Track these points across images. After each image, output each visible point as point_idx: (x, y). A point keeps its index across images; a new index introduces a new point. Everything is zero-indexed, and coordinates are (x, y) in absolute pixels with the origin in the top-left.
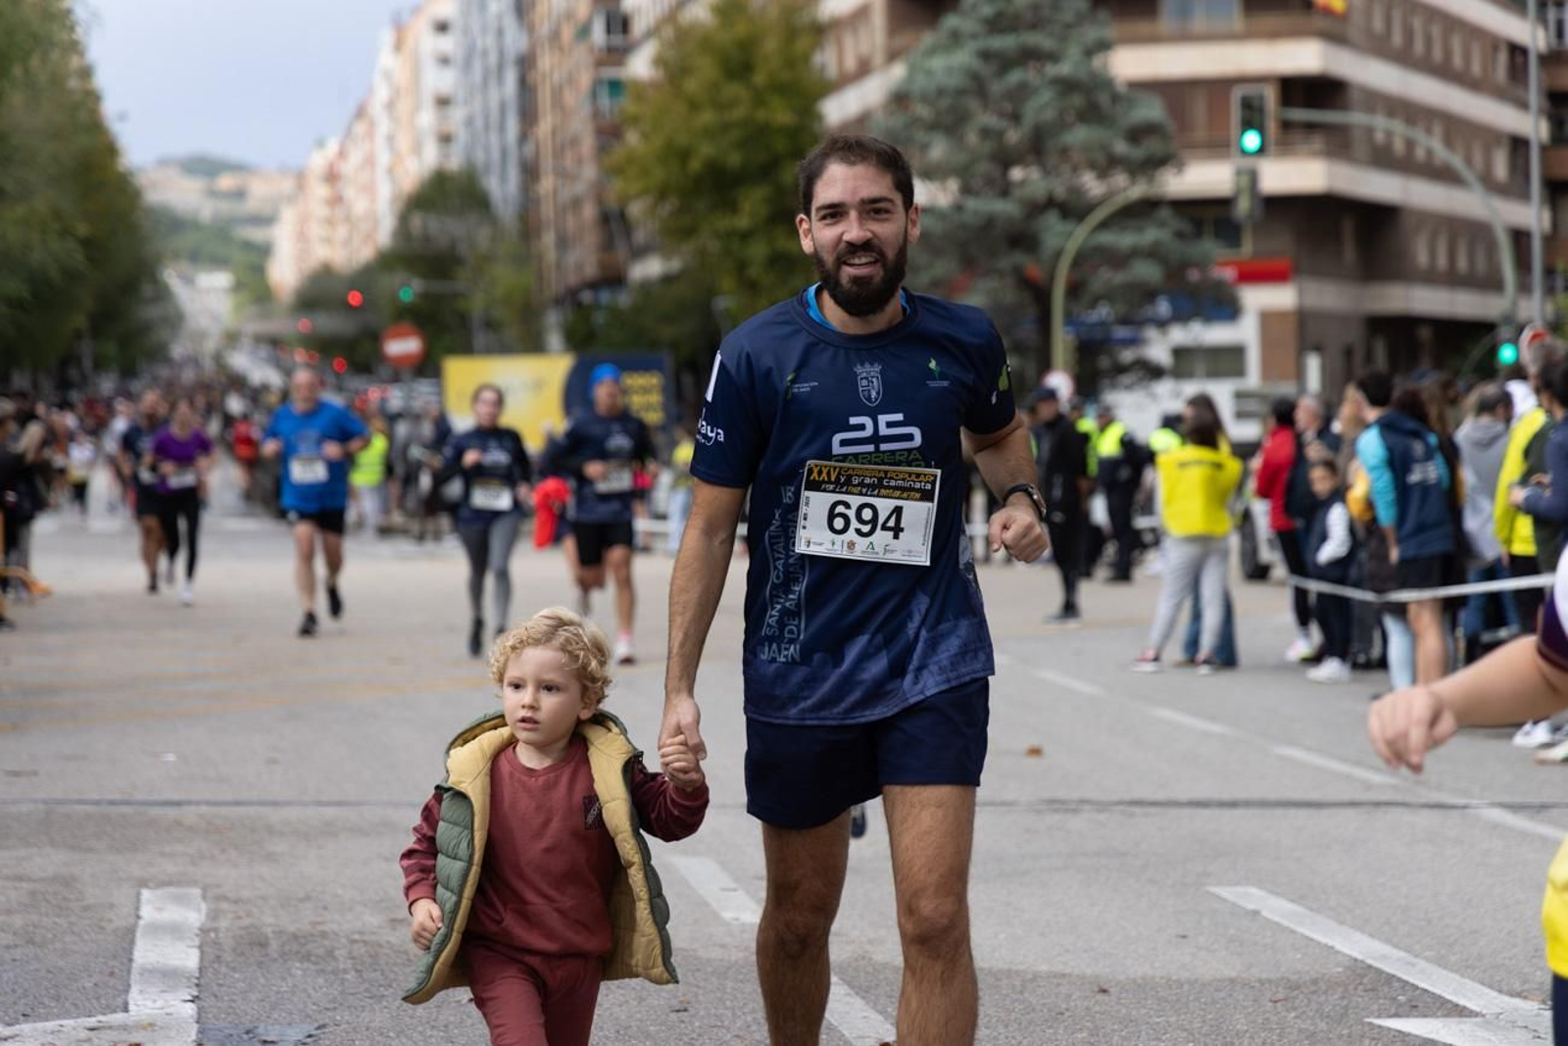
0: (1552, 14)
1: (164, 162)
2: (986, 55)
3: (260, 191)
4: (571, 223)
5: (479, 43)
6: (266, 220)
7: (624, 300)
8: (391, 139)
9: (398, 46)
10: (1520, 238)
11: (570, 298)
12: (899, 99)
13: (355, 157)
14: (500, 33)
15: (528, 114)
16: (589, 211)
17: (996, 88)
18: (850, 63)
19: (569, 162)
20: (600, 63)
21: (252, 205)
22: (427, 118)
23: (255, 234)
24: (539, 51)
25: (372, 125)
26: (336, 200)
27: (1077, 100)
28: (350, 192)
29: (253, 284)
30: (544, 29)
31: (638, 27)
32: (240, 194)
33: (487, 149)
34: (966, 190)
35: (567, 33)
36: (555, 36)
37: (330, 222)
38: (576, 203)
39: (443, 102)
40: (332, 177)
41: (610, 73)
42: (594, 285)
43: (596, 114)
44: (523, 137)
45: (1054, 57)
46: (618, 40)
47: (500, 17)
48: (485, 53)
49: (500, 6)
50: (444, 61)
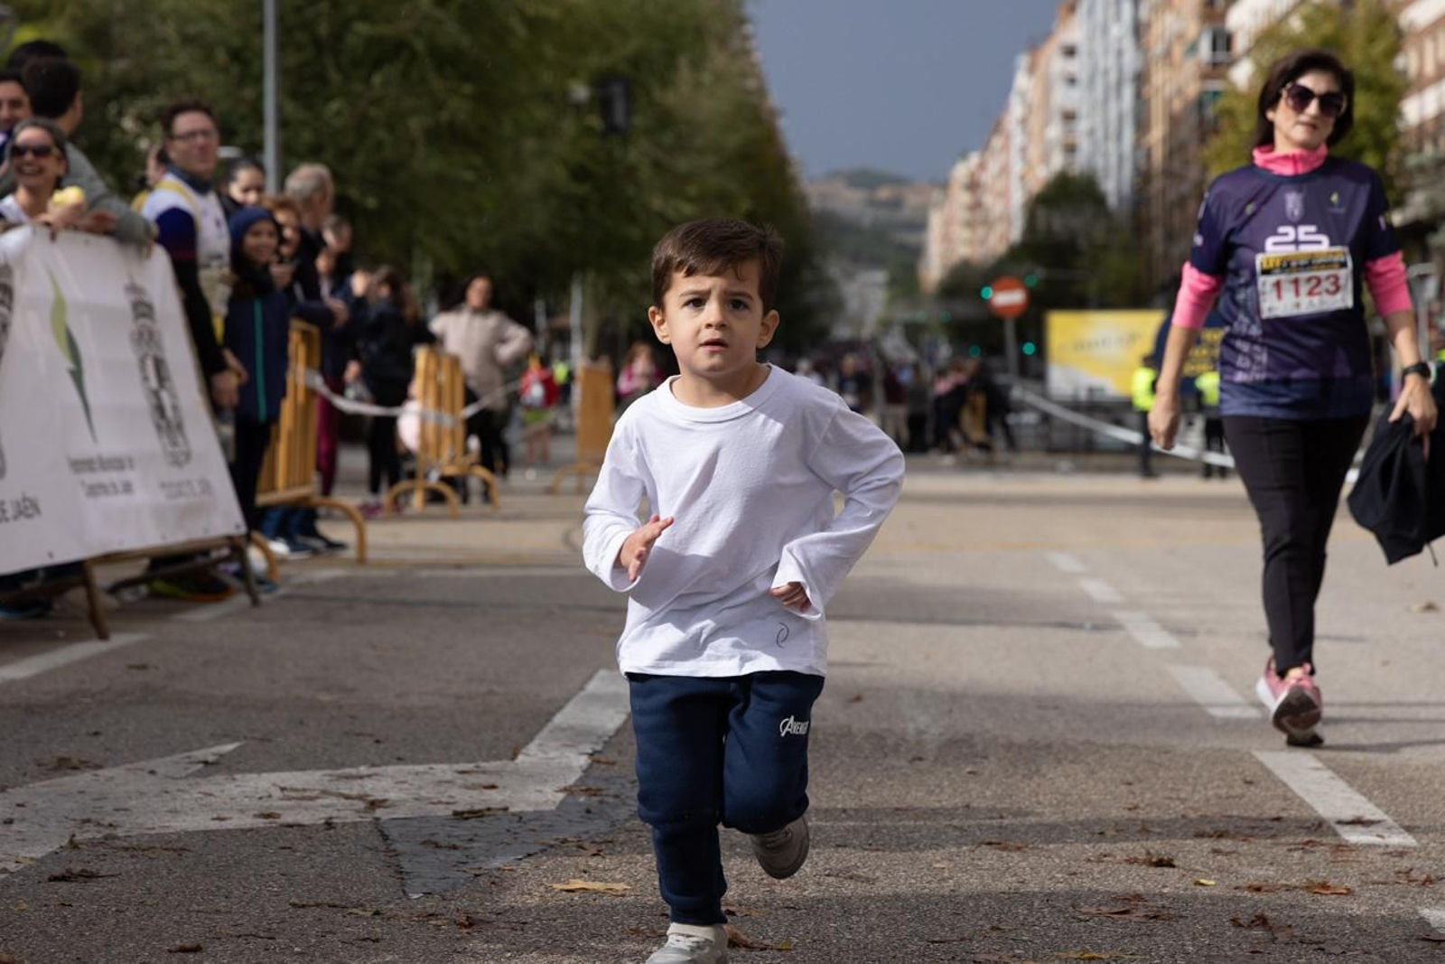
1: (833, 175)
3: (912, 200)
4: (1177, 219)
5: (1101, 64)
6: (918, 225)
8: (1024, 150)
9: (1032, 69)
13: (993, 167)
14: (1120, 53)
15: (1142, 125)
18: (1430, 69)
19: (1176, 165)
20: (1205, 76)
21: (907, 213)
22: (1055, 131)
23: (910, 238)
24: (1153, 68)
25: (1008, 138)
26: (976, 206)
28: (988, 199)
30: (1157, 49)
31: (1240, 44)
32: (896, 203)
33: (1106, 155)
35: (1178, 51)
36: (1168, 54)
37: (970, 224)
38: (1182, 202)
39: (1069, 117)
40: (973, 186)
41: (1215, 85)
43: (1201, 121)
44: (1137, 145)
46: (1221, 56)
47: (1120, 39)
48: (1106, 72)
49: (1120, 30)
50: (1072, 81)
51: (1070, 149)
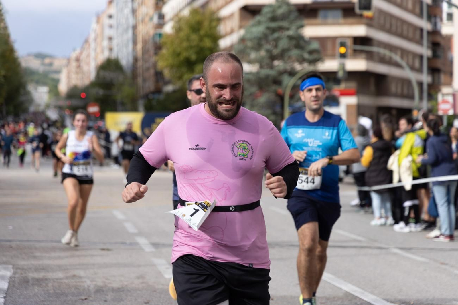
0: (433, 20)
1: (29, 55)
2: (268, 28)
3: (57, 63)
4: (147, 74)
5: (121, 22)
6: (58, 72)
7: (162, 97)
8: (95, 49)
9: (98, 22)
10: (420, 84)
11: (146, 97)
12: (242, 40)
13: (85, 54)
14: (127, 19)
15: (135, 42)
16: (152, 72)
17: (271, 38)
18: (228, 29)
19: (147, 57)
20: (156, 28)
21: (54, 68)
22: (106, 43)
23: (55, 76)
24: (138, 24)
25: (90, 45)
26: (79, 67)
27: (294, 42)
28: (83, 65)
29: (54, 90)
30: (140, 18)
31: (167, 17)
32: (51, 64)
33: (122, 52)
34: (261, 67)
35: (147, 19)
36: (143, 21)
37: (77, 73)
38: (148, 69)
39: (110, 39)
40: (78, 60)
41: (159, 31)
42: (153, 93)
43: (155, 43)
44: (133, 49)
45: (288, 29)
46: (161, 21)
47: (127, 14)
48: (123, 24)
49: (127, 11)
50: (111, 26)
51: (111, 49)
